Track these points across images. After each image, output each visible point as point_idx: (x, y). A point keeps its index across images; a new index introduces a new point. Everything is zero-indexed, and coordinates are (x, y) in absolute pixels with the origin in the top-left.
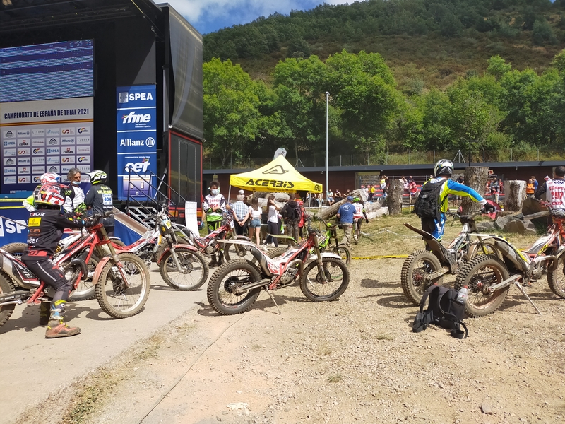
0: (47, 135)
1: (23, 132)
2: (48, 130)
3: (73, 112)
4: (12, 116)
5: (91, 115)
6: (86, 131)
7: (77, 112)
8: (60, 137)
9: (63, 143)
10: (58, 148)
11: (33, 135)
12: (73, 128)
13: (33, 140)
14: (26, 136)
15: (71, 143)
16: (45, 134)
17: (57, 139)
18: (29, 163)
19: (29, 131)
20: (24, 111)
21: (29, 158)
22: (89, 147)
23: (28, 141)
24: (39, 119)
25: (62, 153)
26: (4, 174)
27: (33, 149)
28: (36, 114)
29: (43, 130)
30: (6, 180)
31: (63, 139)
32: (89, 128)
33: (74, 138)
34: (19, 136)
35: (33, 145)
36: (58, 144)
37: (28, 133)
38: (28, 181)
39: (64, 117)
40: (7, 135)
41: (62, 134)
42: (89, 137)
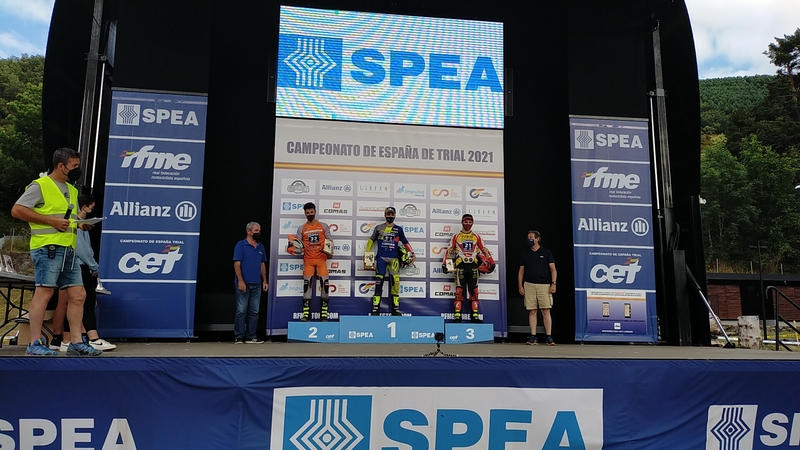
0: (397, 196)
1: (334, 184)
2: (398, 186)
3: (458, 156)
4: (307, 148)
5: (498, 164)
6: (488, 195)
7: (467, 156)
8: (428, 202)
9: (433, 216)
10: (423, 225)
11: (360, 194)
12: (458, 189)
13: (360, 204)
14: (342, 193)
15: (452, 217)
16: (392, 193)
17: (420, 206)
18: (348, 253)
19: (350, 184)
20: (339, 141)
21: (349, 243)
22: (495, 229)
23: (346, 205)
24: (376, 161)
25: (432, 236)
26: (279, 273)
27: (359, 223)
28: (369, 151)
29: (388, 185)
30: (284, 288)
31: (433, 206)
32: (496, 190)
33: (460, 207)
34: (323, 192)
35: (360, 214)
36: (423, 216)
37: (347, 189)
38: (343, 290)
39: (437, 163)
40: (291, 188)
41: (432, 197)
42: (496, 209)
